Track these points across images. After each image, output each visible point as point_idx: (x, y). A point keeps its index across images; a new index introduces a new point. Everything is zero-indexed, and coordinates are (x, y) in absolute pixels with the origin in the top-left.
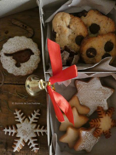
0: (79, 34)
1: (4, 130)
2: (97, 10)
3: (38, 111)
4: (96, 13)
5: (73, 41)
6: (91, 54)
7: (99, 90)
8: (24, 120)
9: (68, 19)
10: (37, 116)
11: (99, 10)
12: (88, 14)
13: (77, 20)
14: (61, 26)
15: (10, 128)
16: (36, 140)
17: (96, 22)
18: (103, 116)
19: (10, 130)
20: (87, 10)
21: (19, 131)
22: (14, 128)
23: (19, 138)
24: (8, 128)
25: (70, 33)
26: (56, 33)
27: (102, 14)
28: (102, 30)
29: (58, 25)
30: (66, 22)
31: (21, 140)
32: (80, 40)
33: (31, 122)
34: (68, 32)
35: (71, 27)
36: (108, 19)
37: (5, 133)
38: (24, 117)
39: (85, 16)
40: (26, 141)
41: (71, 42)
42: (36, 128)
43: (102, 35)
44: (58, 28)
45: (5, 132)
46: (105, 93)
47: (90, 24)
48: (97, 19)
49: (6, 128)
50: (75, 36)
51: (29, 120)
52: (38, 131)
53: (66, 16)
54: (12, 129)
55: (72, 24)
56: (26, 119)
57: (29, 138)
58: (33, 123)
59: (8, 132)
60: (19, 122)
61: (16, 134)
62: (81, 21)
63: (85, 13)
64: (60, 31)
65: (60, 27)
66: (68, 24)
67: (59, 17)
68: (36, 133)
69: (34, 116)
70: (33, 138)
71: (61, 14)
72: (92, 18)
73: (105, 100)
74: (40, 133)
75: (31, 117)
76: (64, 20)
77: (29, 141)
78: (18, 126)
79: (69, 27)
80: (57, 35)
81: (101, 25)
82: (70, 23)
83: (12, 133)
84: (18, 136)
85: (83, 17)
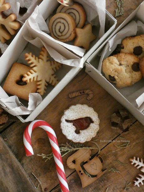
0: (132, 64)
2: (127, 37)
4: (129, 39)
5: (131, 72)
9: (114, 59)
11: (128, 35)
12: (124, 45)
13: (122, 55)
14: (114, 69)
15: (138, 179)
17: (135, 45)
19: (140, 181)
20: (120, 43)
22: (141, 175)
24: (137, 180)
25: (125, 68)
26: (113, 77)
27: (133, 37)
29: (111, 70)
30: (116, 63)
34: (123, 68)
35: (123, 63)
36: (141, 36)
37: (139, 186)
38: (142, 160)
39: (123, 48)
41: (130, 74)
44: (113, 72)
45: (137, 185)
47: (132, 50)
48: (133, 43)
49: (135, 182)
50: (130, 66)
53: (112, 59)
54: (141, 177)
55: (121, 61)
59: (140, 183)
60: (142, 167)
62: (126, 54)
63: (121, 46)
64: (117, 73)
65: (115, 71)
66: (118, 63)
67: (108, 64)
71: (107, 60)
72: (130, 45)
76: (113, 63)
78: (143, 170)
79: (120, 65)
80: (116, 77)
81: (141, 45)
82: (119, 61)
83: (143, 181)
85: (122, 50)
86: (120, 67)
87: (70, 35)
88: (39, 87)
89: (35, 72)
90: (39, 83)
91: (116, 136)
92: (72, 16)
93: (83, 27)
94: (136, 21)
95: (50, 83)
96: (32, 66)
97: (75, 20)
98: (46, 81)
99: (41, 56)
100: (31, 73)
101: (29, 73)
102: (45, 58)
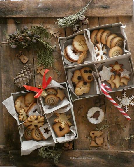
1: (127, 111)
2: (72, 78)
3: (116, 98)
5: (86, 86)
6: (90, 78)
7: (104, 72)
8: (121, 103)
9: (77, 89)
10: (118, 98)
12: (74, 81)
14: (81, 91)
16: (129, 97)
17: (77, 78)
18: (114, 69)
19: (126, 109)
21: (126, 105)
22: (125, 107)
23: (130, 104)
25: (83, 87)
27: (73, 76)
28: (80, 75)
29: (80, 93)
31: (130, 103)
32: (85, 83)
33: (122, 100)
34: (83, 88)
35: (81, 87)
38: (120, 103)
40: (130, 101)
42: (124, 97)
43: (82, 75)
46: (105, 69)
47: (78, 80)
48: (75, 78)
50: (84, 85)
51: (121, 101)
52: (125, 97)
54: (125, 108)
56: (121, 102)
57: (128, 100)
58: (122, 99)
59: (127, 110)
60: (123, 105)
61: (127, 106)
62: (78, 84)
66: (79, 89)
67: (77, 93)
68: (126, 97)
69: (119, 99)
70: (128, 98)
72: (76, 80)
73: (108, 68)
74: (126, 95)
75: (119, 100)
77: (130, 100)
78: (124, 105)
79: (81, 88)
80: (84, 92)
81: (78, 76)
82: (79, 88)
83: (127, 108)
84: (129, 105)
85: (75, 83)
86: (81, 89)
87: (57, 99)
88: (68, 124)
89: (62, 122)
90: (67, 123)
91: (105, 108)
92: (51, 94)
93: (57, 93)
94: (68, 71)
95: (69, 118)
96: (59, 121)
97: (52, 94)
98: (68, 120)
99: (58, 116)
100: (62, 124)
101: (61, 124)
102: (59, 115)
